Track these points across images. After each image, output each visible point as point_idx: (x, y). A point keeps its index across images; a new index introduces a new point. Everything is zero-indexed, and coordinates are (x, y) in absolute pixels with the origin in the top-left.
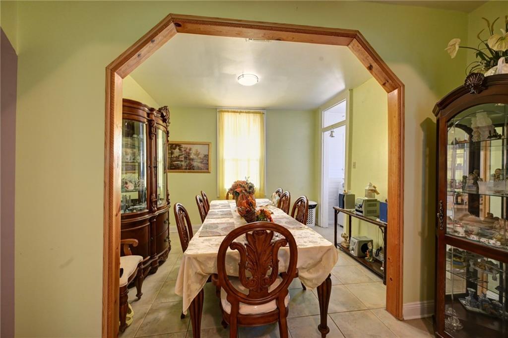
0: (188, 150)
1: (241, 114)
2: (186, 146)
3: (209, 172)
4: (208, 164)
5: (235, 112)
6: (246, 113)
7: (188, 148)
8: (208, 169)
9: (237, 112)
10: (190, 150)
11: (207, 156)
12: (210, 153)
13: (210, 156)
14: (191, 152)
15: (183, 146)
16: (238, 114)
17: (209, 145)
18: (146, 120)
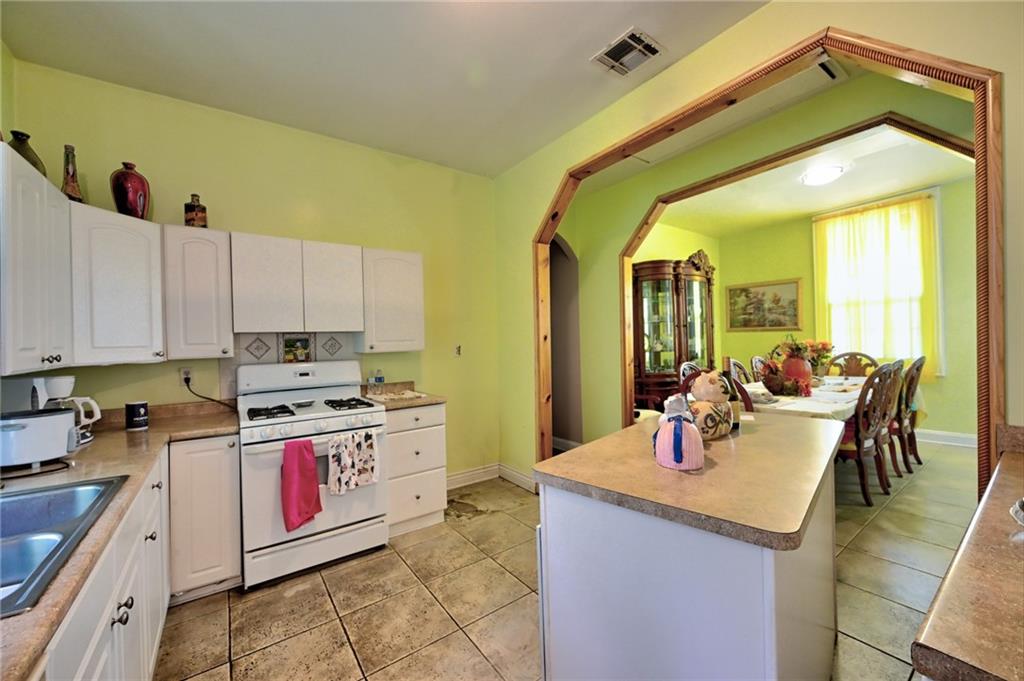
0: (759, 296)
1: (865, 213)
2: (758, 289)
3: (799, 330)
4: (796, 316)
5: (850, 213)
6: (879, 207)
7: (761, 292)
8: (796, 324)
9: (856, 212)
10: (763, 295)
11: (794, 303)
12: (800, 296)
13: (800, 301)
14: (765, 298)
15: (752, 290)
16: (859, 214)
17: (797, 282)
18: (671, 277)
